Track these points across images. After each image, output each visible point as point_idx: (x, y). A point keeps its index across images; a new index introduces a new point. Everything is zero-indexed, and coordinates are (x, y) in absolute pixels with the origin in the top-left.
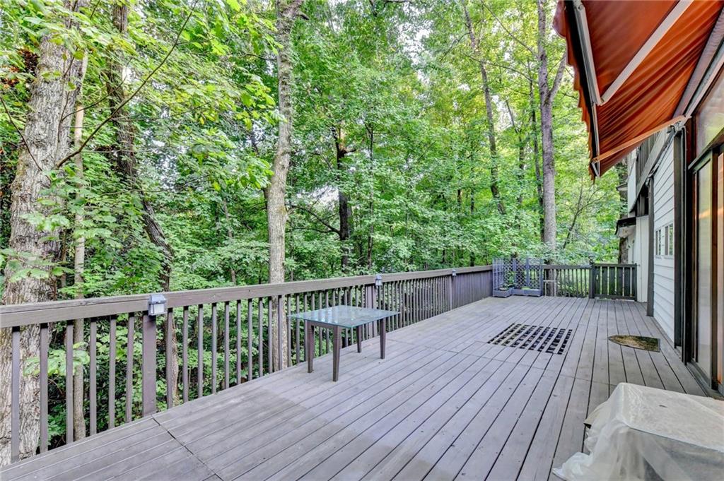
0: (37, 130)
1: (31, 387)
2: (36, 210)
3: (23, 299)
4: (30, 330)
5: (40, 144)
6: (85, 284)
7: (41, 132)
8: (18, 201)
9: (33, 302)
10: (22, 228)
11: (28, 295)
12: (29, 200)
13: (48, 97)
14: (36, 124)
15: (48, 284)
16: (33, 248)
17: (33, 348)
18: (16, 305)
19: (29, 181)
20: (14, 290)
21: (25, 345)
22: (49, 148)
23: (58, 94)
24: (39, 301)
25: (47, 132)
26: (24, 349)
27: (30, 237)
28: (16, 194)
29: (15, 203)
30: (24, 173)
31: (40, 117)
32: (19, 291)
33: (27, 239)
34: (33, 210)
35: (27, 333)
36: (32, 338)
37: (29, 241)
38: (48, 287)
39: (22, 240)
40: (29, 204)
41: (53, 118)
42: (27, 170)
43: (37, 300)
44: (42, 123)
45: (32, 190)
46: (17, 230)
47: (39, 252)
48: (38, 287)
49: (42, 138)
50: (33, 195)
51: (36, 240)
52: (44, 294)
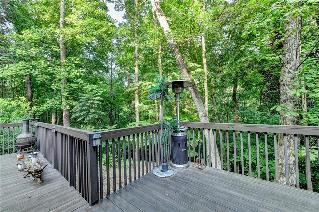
0: (287, 57)
1: (292, 158)
2: (289, 88)
3: (287, 123)
4: (291, 136)
5: (288, 62)
6: (309, 119)
7: (288, 57)
8: (282, 86)
9: (291, 125)
10: (284, 96)
11: (289, 122)
12: (286, 85)
13: (290, 42)
14: (286, 55)
15: (296, 118)
16: (289, 103)
17: (292, 143)
18: (285, 126)
19: (285, 78)
20: (284, 120)
21: (289, 141)
22: (292, 63)
23: (293, 39)
24: (293, 125)
25: (290, 56)
26: (289, 143)
27: (288, 99)
28: (281, 84)
29: (281, 87)
30: (284, 75)
31: (287, 52)
32: (285, 120)
33: (287, 100)
34: (288, 88)
35: (289, 137)
36: (291, 139)
37: (288, 101)
38: (296, 120)
39: (285, 101)
40: (286, 86)
41: (292, 50)
42: (284, 74)
43: (292, 124)
44: (288, 54)
45: (287, 81)
46: (283, 97)
47: (292, 105)
48: (292, 119)
49: (289, 59)
50: (288, 83)
51: (290, 100)
52: (295, 122)
